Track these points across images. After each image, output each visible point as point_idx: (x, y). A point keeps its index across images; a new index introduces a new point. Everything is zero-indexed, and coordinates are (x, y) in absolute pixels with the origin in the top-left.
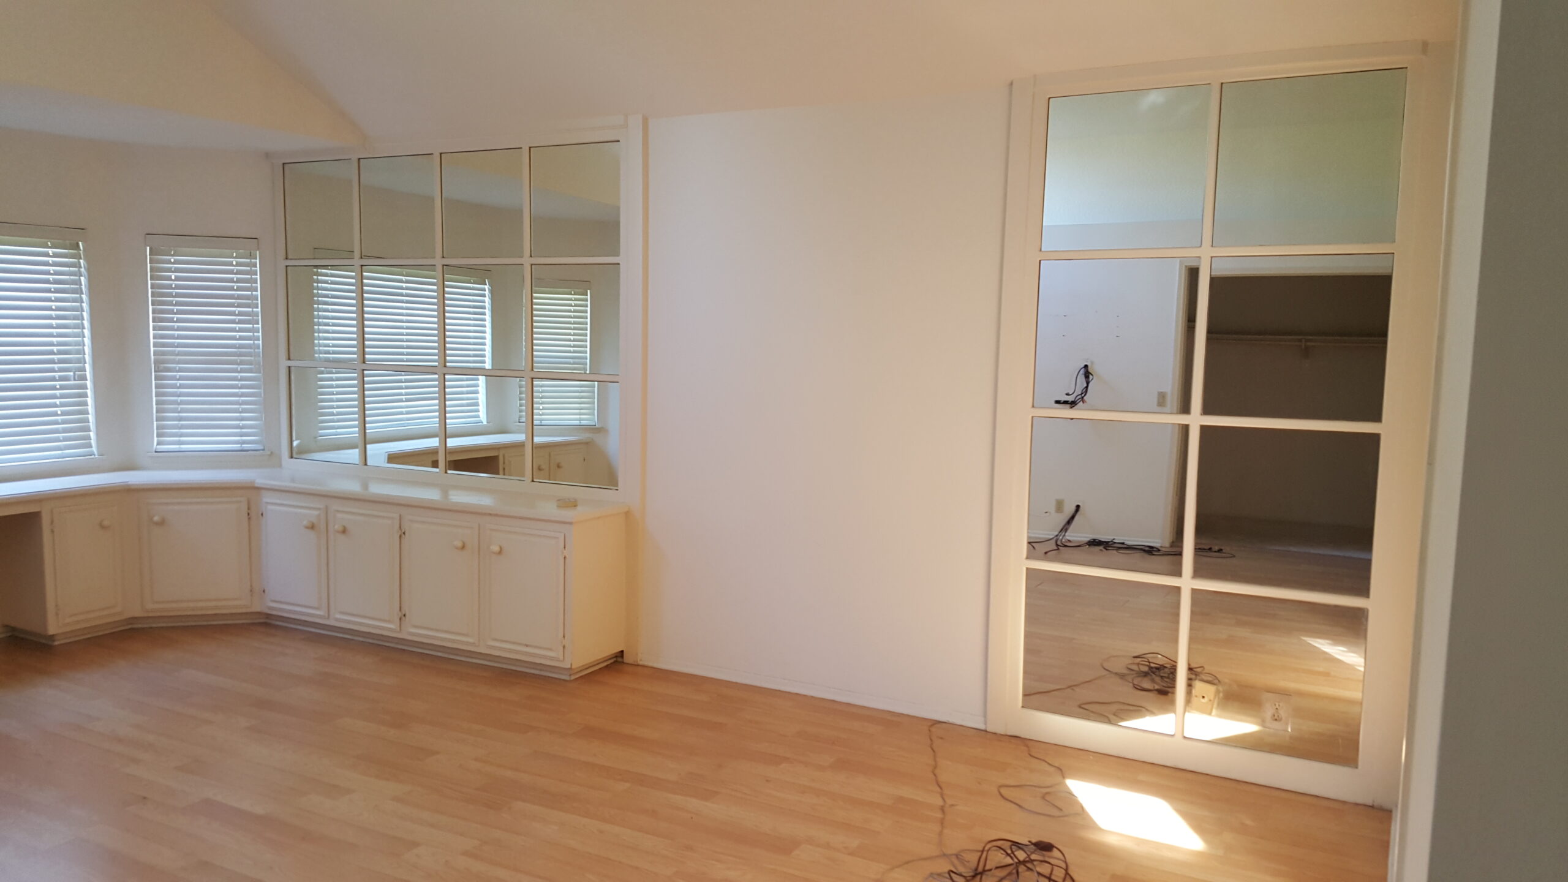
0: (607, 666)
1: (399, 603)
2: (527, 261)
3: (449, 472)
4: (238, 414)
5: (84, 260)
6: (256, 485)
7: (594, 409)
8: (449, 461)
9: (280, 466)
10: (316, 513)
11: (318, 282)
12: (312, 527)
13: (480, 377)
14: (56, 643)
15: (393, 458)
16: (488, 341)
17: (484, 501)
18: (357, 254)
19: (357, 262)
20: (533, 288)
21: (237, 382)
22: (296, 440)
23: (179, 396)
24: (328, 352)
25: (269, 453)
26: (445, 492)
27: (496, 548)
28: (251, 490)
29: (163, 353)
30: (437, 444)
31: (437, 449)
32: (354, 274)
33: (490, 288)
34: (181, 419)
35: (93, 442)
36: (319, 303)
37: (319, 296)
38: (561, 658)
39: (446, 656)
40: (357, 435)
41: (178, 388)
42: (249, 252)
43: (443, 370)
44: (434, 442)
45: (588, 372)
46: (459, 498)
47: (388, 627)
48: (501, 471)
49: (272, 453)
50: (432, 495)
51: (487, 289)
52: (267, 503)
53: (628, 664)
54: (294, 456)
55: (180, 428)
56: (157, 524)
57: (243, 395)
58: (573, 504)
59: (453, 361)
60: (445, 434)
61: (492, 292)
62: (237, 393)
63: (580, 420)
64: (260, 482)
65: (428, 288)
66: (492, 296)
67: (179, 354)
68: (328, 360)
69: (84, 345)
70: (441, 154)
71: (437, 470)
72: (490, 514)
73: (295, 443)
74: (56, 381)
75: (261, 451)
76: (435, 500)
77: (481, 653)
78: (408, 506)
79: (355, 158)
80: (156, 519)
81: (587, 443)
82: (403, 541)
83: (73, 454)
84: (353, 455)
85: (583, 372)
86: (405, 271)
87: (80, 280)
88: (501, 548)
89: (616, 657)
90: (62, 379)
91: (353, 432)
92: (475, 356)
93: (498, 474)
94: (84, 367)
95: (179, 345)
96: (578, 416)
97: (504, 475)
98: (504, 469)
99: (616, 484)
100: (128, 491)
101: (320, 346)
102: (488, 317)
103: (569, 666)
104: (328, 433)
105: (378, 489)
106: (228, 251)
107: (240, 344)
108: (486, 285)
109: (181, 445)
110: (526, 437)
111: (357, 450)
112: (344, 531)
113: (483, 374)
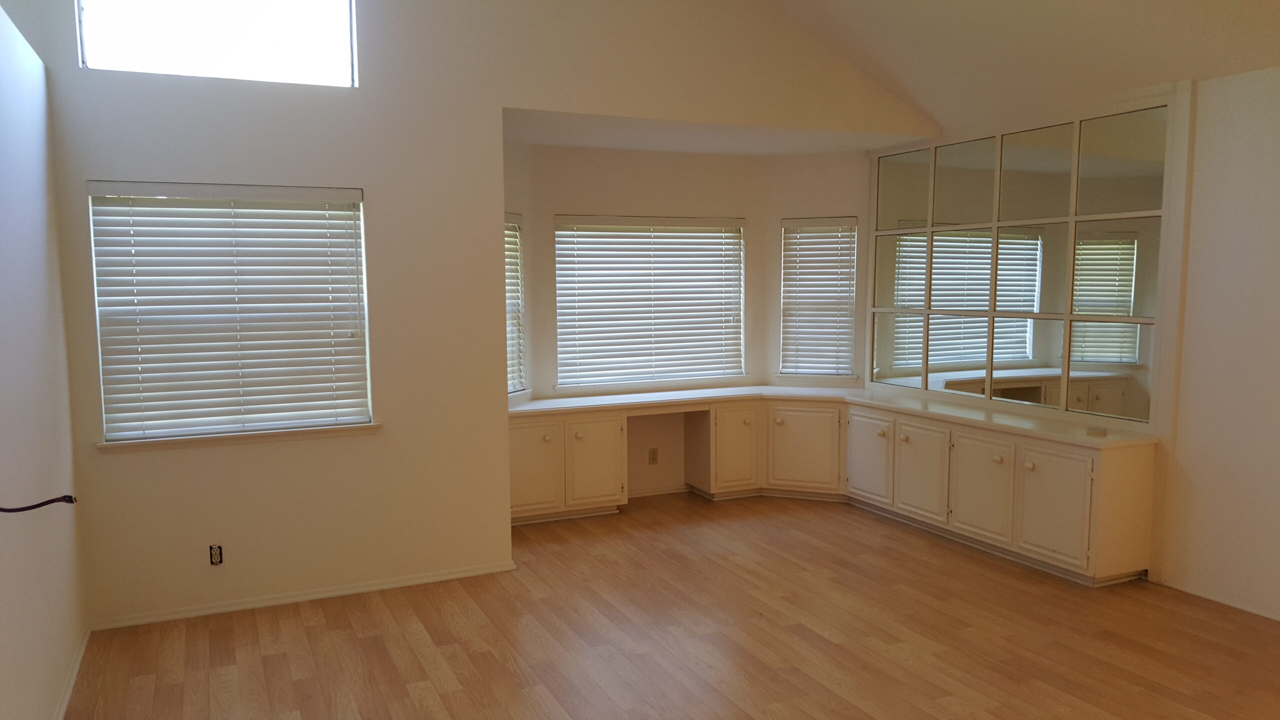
0: (1130, 581)
1: (947, 501)
2: (1071, 219)
3: (993, 398)
4: (836, 348)
5: (744, 240)
6: (846, 401)
7: (1136, 348)
8: (994, 390)
9: (864, 387)
10: (888, 424)
11: (900, 246)
12: (883, 435)
13: (1029, 320)
14: (715, 500)
15: (949, 385)
16: (1038, 288)
17: (1026, 425)
18: (929, 223)
19: (929, 229)
20: (1076, 241)
21: (836, 324)
22: (877, 367)
23: (797, 334)
24: (904, 301)
25: (856, 377)
26: (989, 415)
27: (1030, 465)
28: (841, 404)
29: (789, 304)
30: (985, 375)
31: (984, 379)
32: (926, 238)
33: (1042, 243)
34: (798, 350)
35: (743, 365)
36: (900, 263)
37: (900, 257)
38: (1085, 567)
39: (983, 549)
40: (921, 365)
41: (798, 328)
42: (850, 227)
43: (993, 313)
44: (982, 373)
45: (1131, 315)
46: (1001, 420)
47: (938, 519)
48: (1043, 400)
49: (858, 377)
50: (978, 416)
51: (1039, 244)
52: (853, 414)
53: (1153, 583)
54: (874, 380)
55: (797, 357)
56: (779, 424)
57: (840, 334)
58: (1103, 433)
59: (1001, 306)
60: (991, 366)
61: (1043, 246)
62: (837, 332)
63: (1121, 357)
64: (848, 398)
65: (986, 246)
66: (1043, 250)
67: (799, 304)
68: (903, 307)
69: (740, 298)
70: (1002, 136)
71: (983, 396)
72: (1026, 436)
73: (875, 371)
74: (723, 323)
75: (851, 376)
76: (980, 421)
77: (1012, 552)
78: (957, 424)
79: (932, 147)
80: (778, 420)
81: (1127, 379)
82: (952, 451)
83: (731, 373)
84: (917, 381)
85: (1126, 314)
86: (969, 233)
87: (740, 253)
88: (1033, 465)
89: (1140, 574)
90: (727, 322)
91: (918, 363)
92: (1024, 301)
93: (1040, 403)
94: (740, 313)
95: (800, 298)
96: (1119, 354)
97: (1045, 403)
98: (1045, 399)
99: (1148, 417)
100: (761, 399)
101: (898, 296)
102: (1038, 268)
103: (1093, 576)
104: (901, 364)
105: (936, 409)
106: (835, 228)
107: (840, 296)
108: (1039, 240)
109: (798, 368)
110: (1063, 371)
111: (920, 378)
112: (907, 440)
113: (1031, 317)
